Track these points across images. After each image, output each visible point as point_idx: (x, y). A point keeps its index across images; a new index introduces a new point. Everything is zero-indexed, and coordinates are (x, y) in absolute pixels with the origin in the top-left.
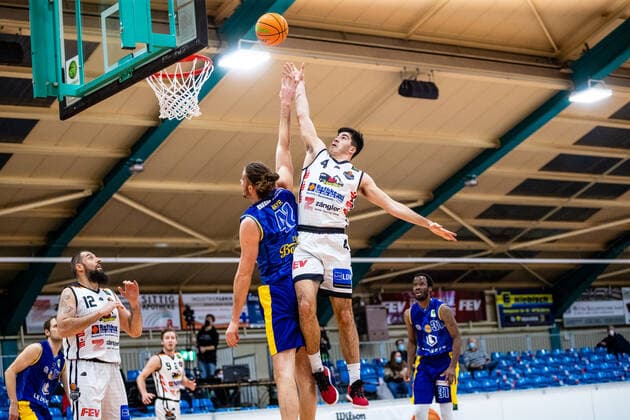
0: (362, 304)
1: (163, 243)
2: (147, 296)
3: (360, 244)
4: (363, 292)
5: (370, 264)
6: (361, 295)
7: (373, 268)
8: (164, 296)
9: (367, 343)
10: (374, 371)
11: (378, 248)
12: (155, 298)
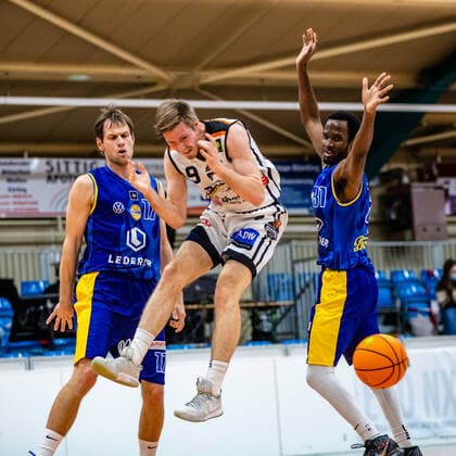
0: (406, 180)
1: (80, 73)
2: (54, 162)
3: (406, 81)
4: (408, 162)
5: (421, 114)
6: (404, 166)
7: (424, 123)
8: (82, 161)
9: (413, 244)
10: (422, 290)
11: (434, 89)
12: (67, 163)
